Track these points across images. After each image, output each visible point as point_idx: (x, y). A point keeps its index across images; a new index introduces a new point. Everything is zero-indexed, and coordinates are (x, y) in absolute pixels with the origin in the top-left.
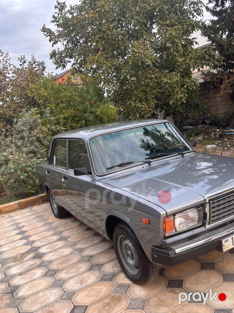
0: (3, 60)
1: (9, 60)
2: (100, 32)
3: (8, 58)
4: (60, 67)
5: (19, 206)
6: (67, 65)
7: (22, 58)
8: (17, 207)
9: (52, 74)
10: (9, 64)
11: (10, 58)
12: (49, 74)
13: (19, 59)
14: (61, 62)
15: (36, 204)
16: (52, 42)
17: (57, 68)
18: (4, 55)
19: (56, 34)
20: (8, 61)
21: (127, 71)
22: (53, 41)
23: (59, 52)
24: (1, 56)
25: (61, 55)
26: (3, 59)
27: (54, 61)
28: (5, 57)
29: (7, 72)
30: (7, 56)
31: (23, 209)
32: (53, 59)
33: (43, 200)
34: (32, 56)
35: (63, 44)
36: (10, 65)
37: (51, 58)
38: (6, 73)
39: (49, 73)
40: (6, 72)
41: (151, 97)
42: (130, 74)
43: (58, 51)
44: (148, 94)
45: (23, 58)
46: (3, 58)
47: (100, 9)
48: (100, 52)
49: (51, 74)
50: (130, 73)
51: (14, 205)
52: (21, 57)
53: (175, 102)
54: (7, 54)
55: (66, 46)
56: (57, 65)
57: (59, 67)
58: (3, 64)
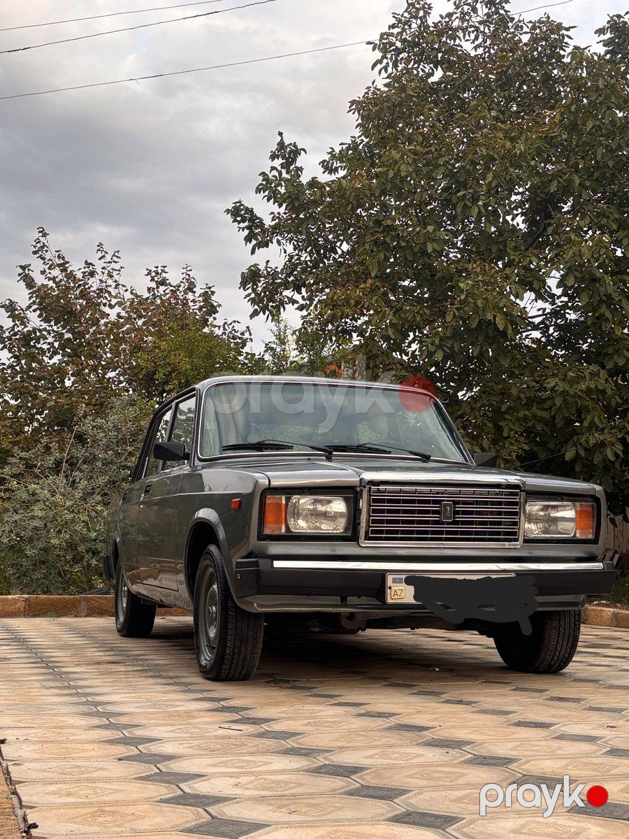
0: (103, 271)
1: (118, 272)
2: (379, 228)
3: (117, 266)
4: (264, 314)
5: (27, 608)
6: (284, 310)
7: (157, 273)
8: (22, 609)
9: (234, 326)
10: (116, 281)
11: (121, 268)
12: (226, 326)
13: (149, 274)
14: (271, 299)
15: (71, 614)
16: (254, 242)
17: (255, 313)
18: (108, 258)
19: (268, 222)
20: (115, 273)
21: (437, 342)
22: (257, 239)
23: (269, 270)
24: (100, 259)
25: (274, 279)
26: (103, 268)
27: (249, 295)
28: (109, 262)
29: (106, 303)
30: (115, 259)
31: (34, 616)
32: (249, 288)
33: (89, 608)
34: (185, 271)
35: (285, 252)
36: (119, 285)
37: (243, 284)
38: (105, 305)
39: (226, 323)
40: (104, 301)
41: (511, 430)
42: (443, 350)
43: (266, 268)
44: (506, 419)
45: (160, 271)
46: (105, 265)
47: (385, 169)
48: (370, 281)
49: (231, 327)
50: (446, 346)
51: (16, 601)
52: (156, 269)
53: (582, 453)
54: (116, 254)
55: (291, 257)
56: (256, 307)
57: (260, 312)
58: (100, 280)
